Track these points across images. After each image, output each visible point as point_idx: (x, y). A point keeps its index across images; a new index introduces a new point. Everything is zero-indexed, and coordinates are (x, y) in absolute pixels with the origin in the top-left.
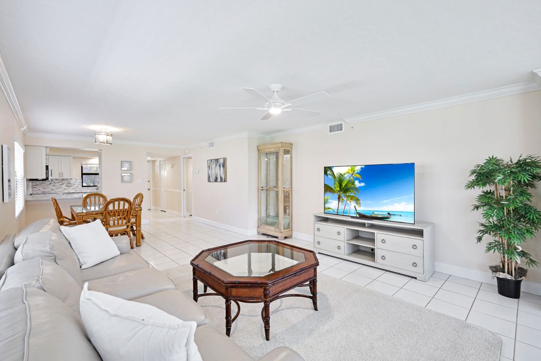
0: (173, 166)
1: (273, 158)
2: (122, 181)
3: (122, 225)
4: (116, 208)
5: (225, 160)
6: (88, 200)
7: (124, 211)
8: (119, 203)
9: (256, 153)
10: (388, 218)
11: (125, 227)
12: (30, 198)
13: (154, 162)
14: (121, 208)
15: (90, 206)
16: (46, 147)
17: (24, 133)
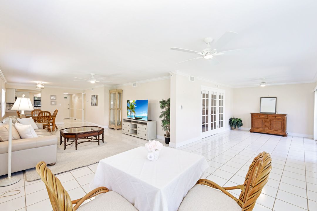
0: (79, 98)
1: (117, 96)
2: (51, 105)
3: (46, 122)
4: (43, 115)
5: (97, 96)
6: (34, 112)
7: (47, 117)
8: (45, 113)
9: (108, 94)
10: (141, 119)
11: (48, 123)
12: (8, 111)
13: (71, 95)
14: (46, 115)
15: (35, 115)
16: (15, 89)
17: (6, 84)
